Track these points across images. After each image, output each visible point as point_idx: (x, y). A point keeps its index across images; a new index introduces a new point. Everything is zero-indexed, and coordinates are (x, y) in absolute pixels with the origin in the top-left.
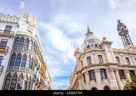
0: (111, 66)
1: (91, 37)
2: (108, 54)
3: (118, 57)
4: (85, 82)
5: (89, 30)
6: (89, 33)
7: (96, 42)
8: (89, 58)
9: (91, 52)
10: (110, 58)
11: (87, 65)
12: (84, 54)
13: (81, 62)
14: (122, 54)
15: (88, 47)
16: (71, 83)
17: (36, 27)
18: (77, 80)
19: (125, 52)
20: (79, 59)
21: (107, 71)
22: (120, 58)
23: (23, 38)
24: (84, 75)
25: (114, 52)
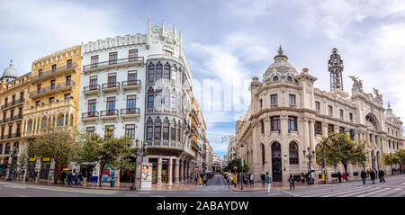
0: (306, 114)
1: (282, 63)
2: (306, 96)
3: (319, 103)
4: (263, 132)
5: (280, 52)
6: (281, 56)
7: (290, 73)
8: (274, 97)
9: (279, 87)
10: (308, 102)
11: (269, 108)
12: (267, 89)
13: (259, 102)
14: (325, 99)
15: (276, 78)
16: (237, 133)
17: (178, 43)
18: (249, 128)
19: (330, 97)
20: (257, 95)
21: (299, 119)
22: (321, 104)
23: (159, 64)
24: (262, 121)
25: (315, 94)
